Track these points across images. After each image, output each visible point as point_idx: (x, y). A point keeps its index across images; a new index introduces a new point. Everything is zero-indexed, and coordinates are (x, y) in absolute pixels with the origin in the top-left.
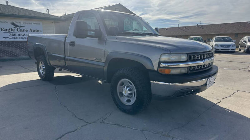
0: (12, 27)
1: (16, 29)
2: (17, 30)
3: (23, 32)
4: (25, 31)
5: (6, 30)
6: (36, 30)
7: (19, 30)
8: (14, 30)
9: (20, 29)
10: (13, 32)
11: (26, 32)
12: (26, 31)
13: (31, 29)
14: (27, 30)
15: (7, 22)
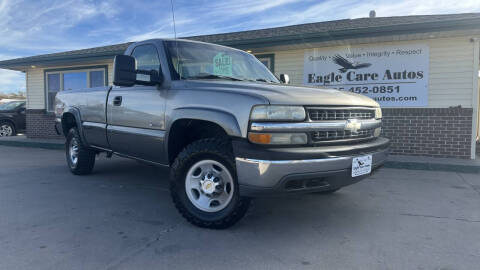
0: (336, 68)
1: (344, 75)
2: (348, 77)
3: (363, 82)
4: (369, 78)
5: (320, 79)
6: (404, 73)
7: (353, 77)
8: (341, 77)
9: (354, 73)
10: (335, 82)
11: (372, 81)
12: (373, 78)
13: (388, 72)
14: (377, 75)
15: (325, 59)
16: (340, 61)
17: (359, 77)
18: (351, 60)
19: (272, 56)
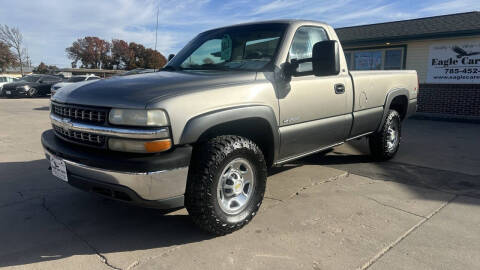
0: (454, 55)
1: (460, 60)
2: (463, 62)
3: (474, 65)
5: (441, 63)
7: (466, 61)
8: (457, 62)
9: (467, 59)
10: (453, 65)
15: (445, 48)
16: (457, 50)
17: (471, 62)
18: (465, 50)
19: (405, 46)
